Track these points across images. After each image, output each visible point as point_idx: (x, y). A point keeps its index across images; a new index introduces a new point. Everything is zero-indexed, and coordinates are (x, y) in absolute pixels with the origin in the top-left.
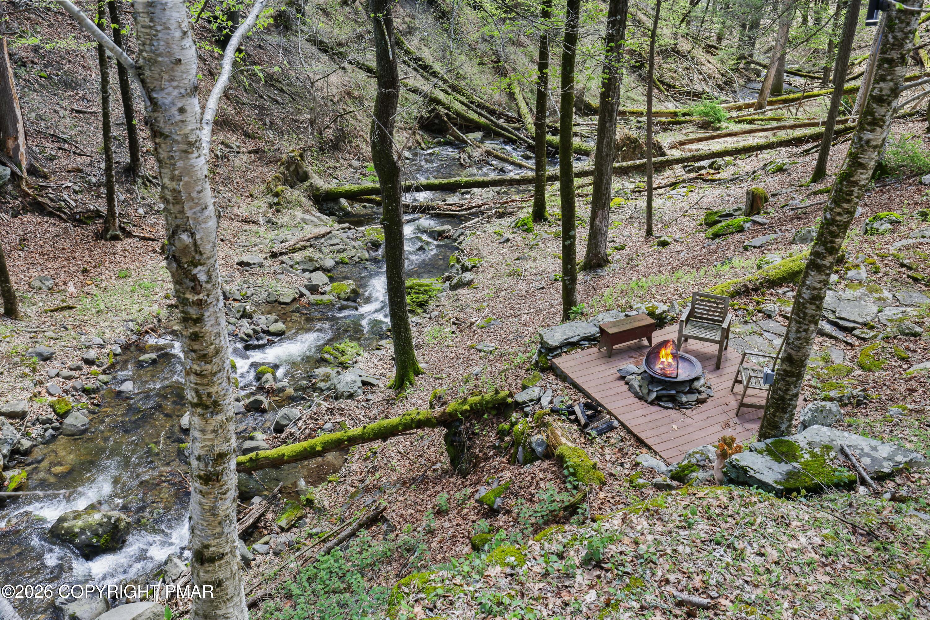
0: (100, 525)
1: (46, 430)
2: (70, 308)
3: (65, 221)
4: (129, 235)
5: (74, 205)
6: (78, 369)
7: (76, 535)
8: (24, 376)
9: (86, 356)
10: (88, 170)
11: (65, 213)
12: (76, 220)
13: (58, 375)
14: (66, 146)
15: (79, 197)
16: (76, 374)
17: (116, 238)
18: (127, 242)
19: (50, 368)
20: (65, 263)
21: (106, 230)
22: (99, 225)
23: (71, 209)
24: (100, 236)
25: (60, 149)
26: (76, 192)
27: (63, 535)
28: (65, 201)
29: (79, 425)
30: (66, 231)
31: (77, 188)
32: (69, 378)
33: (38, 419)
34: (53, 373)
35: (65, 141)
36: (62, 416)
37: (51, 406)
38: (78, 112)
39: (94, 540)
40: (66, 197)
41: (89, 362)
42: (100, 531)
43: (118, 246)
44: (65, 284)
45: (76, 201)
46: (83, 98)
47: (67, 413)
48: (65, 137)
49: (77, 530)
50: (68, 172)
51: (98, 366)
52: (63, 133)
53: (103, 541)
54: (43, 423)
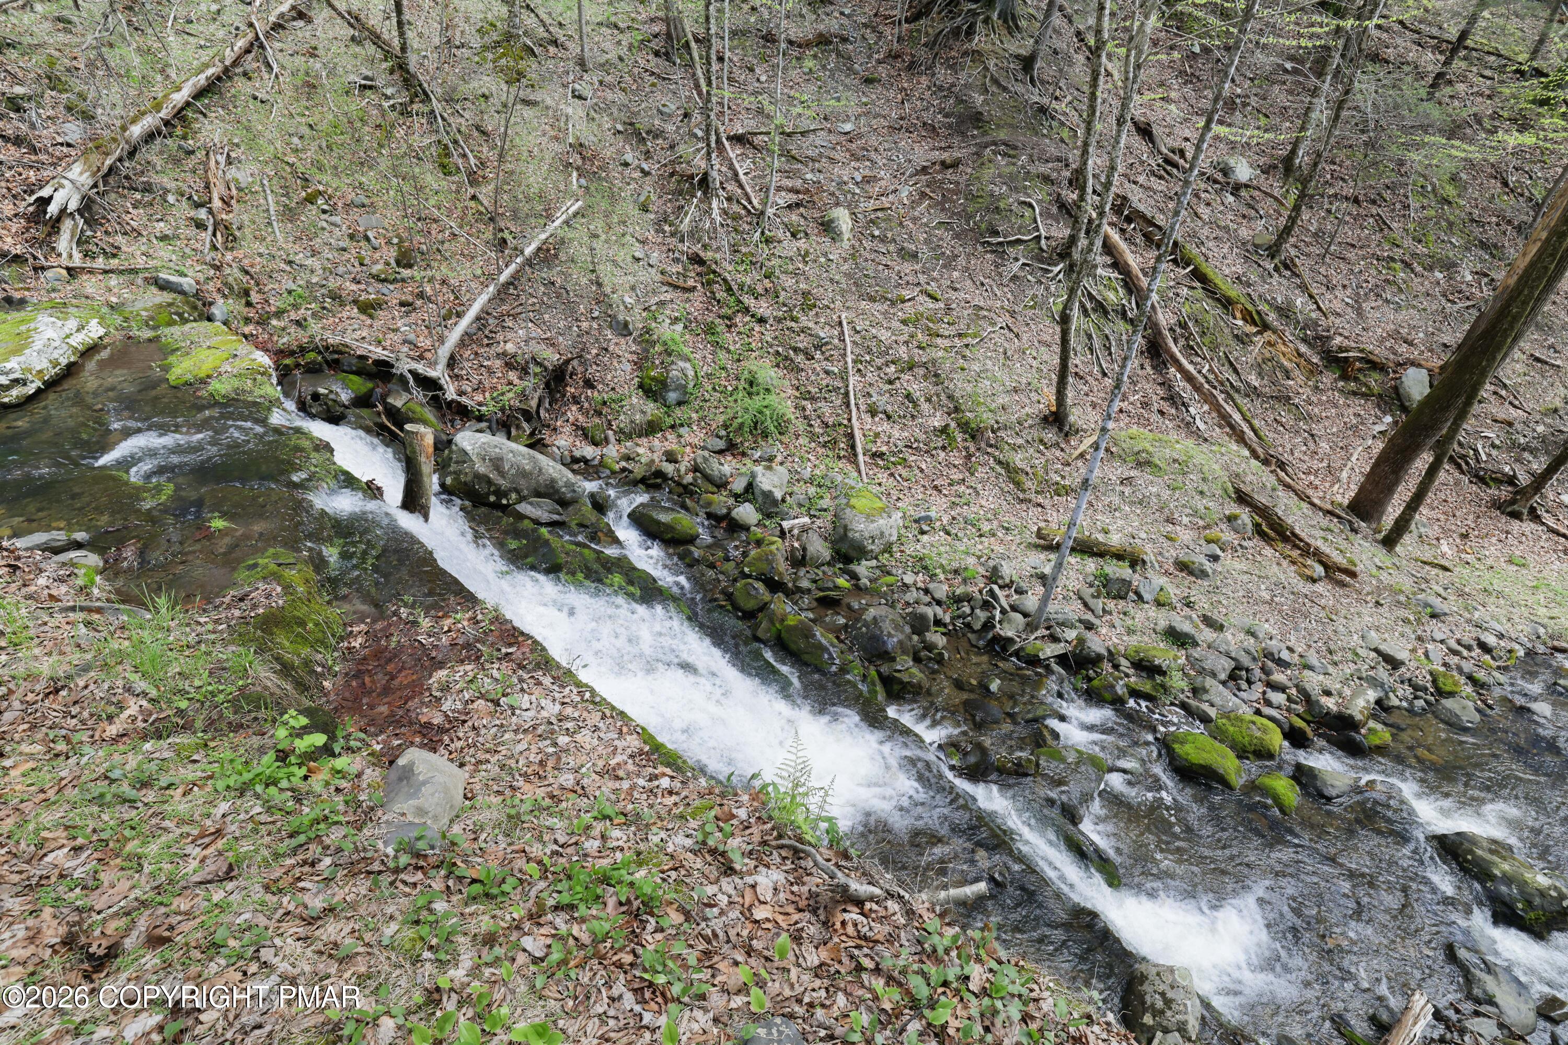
0: (1542, 893)
1: (1416, 698)
2: (1446, 569)
3: (1462, 472)
4: (1535, 517)
5: (1484, 458)
6: (1469, 648)
7: (1492, 877)
8: (1406, 621)
9: (1483, 638)
10: (1519, 427)
11: (1467, 463)
12: (1477, 476)
13: (1442, 642)
14: (1503, 393)
15: (1494, 453)
16: (1465, 653)
17: (1516, 516)
18: (1528, 527)
19: (1438, 630)
20: (1442, 517)
21: (1513, 502)
22: (1505, 492)
23: (1478, 461)
24: (1498, 505)
25: (1495, 393)
26: (1493, 446)
27: (1467, 861)
28: (1476, 451)
29: (1465, 718)
30: (1457, 483)
31: (1497, 442)
32: (1455, 653)
33: (1410, 680)
34: (1439, 636)
35: (1505, 386)
36: (1441, 693)
37: (1431, 674)
38: (1538, 360)
39: (1520, 905)
40: (1480, 447)
41: (1485, 648)
42: (1537, 901)
43: (1516, 525)
44: (1438, 539)
45: (1489, 455)
46: (1551, 346)
47: (1451, 694)
48: (1508, 382)
49: (1497, 872)
50: (1496, 421)
51: (1493, 658)
52: (1509, 378)
53: (1532, 915)
54: (1416, 688)
